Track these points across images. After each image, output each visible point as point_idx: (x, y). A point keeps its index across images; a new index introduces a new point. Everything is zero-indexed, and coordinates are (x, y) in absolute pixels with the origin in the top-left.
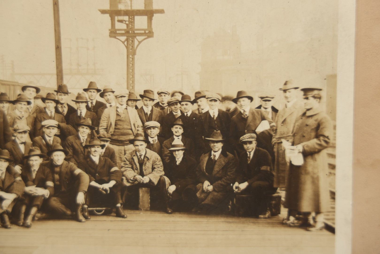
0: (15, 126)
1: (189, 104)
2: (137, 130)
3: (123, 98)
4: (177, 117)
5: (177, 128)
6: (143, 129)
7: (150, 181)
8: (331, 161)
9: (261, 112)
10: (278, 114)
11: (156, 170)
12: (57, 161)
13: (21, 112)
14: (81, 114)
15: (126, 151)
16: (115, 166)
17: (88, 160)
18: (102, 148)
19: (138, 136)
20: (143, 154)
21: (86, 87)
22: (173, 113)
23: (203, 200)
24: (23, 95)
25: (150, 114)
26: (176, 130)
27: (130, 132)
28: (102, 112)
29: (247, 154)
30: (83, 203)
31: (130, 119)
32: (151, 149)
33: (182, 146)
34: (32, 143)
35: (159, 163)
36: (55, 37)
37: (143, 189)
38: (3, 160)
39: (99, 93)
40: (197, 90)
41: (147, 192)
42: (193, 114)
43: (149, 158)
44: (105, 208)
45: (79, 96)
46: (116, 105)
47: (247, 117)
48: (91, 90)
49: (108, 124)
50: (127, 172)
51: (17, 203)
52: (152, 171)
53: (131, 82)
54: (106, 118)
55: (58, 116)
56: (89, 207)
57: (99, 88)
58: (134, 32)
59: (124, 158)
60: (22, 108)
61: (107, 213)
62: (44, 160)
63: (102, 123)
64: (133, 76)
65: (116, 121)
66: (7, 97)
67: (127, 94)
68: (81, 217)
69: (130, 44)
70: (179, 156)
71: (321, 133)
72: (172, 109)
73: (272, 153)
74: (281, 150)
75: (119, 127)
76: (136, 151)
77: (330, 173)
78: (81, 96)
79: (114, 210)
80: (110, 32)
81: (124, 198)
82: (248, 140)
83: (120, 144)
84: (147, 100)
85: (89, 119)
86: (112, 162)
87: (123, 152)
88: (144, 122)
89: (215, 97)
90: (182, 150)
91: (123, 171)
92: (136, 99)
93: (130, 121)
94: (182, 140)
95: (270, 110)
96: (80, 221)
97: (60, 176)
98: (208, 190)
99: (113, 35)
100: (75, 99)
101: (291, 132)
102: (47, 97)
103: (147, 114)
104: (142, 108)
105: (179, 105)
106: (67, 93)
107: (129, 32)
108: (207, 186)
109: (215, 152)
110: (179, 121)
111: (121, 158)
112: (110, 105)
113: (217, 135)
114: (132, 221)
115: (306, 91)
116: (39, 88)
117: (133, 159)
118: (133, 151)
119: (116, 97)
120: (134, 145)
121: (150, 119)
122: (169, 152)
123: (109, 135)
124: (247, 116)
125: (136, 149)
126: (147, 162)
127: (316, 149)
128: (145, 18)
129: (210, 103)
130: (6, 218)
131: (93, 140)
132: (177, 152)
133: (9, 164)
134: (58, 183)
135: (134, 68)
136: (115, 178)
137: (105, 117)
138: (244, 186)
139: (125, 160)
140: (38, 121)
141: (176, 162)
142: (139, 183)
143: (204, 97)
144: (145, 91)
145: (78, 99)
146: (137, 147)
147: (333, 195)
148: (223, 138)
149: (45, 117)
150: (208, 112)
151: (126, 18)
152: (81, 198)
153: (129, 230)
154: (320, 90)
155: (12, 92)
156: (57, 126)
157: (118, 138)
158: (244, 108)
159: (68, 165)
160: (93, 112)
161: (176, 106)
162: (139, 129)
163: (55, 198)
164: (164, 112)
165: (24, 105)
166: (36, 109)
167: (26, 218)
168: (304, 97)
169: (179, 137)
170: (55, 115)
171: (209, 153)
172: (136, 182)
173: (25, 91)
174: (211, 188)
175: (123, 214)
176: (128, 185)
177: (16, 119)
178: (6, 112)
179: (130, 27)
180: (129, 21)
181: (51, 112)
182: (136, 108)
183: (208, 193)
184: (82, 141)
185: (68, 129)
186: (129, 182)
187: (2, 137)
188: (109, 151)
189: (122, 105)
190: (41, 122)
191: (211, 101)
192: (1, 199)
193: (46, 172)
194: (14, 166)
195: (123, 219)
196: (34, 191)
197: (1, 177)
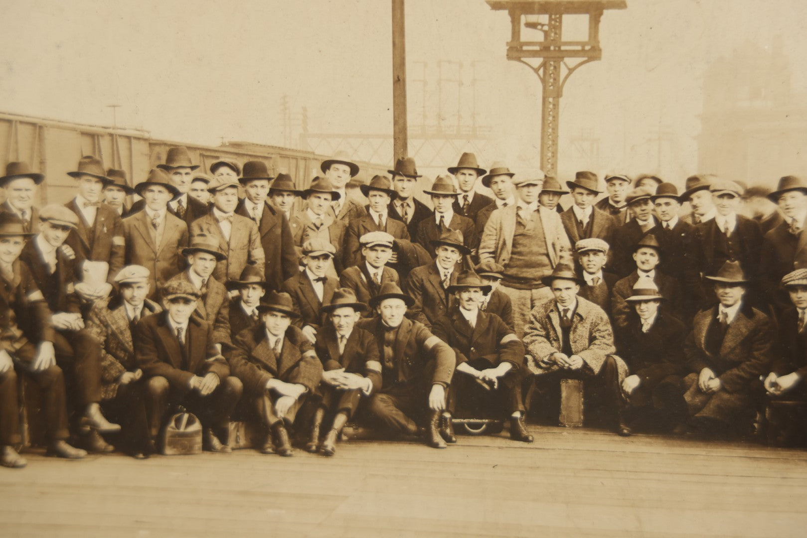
0: (305, 245)
1: (673, 202)
2: (558, 257)
3: (531, 189)
4: (645, 230)
5: (645, 253)
6: (571, 255)
7: (585, 364)
11: (597, 342)
12: (390, 319)
13: (319, 215)
14: (441, 221)
15: (535, 302)
16: (511, 331)
17: (455, 318)
18: (485, 294)
19: (561, 270)
20: (572, 307)
21: (455, 165)
22: (637, 223)
23: (698, 409)
24: (323, 179)
25: (588, 223)
26: (643, 258)
27: (545, 260)
28: (487, 217)
29: (797, 313)
30: (442, 408)
31: (544, 234)
32: (587, 298)
33: (654, 293)
34: (338, 279)
35: (605, 328)
36: (393, 58)
37: (570, 381)
38: (280, 314)
39: (481, 178)
40: (692, 174)
41: (578, 389)
42: (681, 225)
43: (584, 316)
44: (487, 421)
45: (440, 183)
46: (516, 202)
47: (800, 234)
48: (465, 171)
49: (498, 244)
50: (535, 344)
51: (306, 403)
52: (590, 345)
53: (550, 154)
54: (495, 231)
55: (394, 224)
56: (454, 417)
57: (481, 167)
58: (559, 47)
59: (529, 316)
60: (320, 206)
61: (492, 432)
62: (362, 316)
63: (484, 241)
64: (555, 143)
65: (515, 236)
66: (291, 184)
67: (541, 180)
68: (437, 438)
69: (550, 74)
70: (649, 314)
72: (635, 213)
75: (520, 249)
76: (555, 302)
78: (443, 183)
79: (507, 425)
80: (508, 48)
81: (527, 401)
82: (800, 282)
83: (523, 286)
84: (582, 194)
85: (458, 231)
86: (504, 323)
87: (529, 302)
88: (575, 240)
89: (730, 188)
90: (655, 300)
91: (527, 343)
92: (559, 190)
93: (545, 238)
94: (657, 280)
96: (436, 446)
97: (394, 349)
98: (709, 389)
99: (515, 54)
100: (430, 190)
102: (372, 183)
103: (581, 222)
104: (571, 209)
105: (651, 205)
106: (415, 176)
107: (549, 48)
108: (708, 379)
109: (727, 306)
110: (651, 238)
111: (523, 315)
112: (503, 202)
113: (731, 270)
114: (544, 449)
116: (358, 164)
117: (549, 317)
118: (551, 302)
119: (517, 185)
120: (551, 289)
121: (587, 233)
122: (626, 304)
123: (500, 267)
124: (799, 231)
125: (556, 297)
126: (579, 326)
129: (720, 201)
130: (284, 433)
131: (466, 277)
132: (643, 306)
133: (291, 323)
134: (390, 364)
135: (557, 126)
136: (510, 357)
137: (493, 227)
138: (788, 381)
139: (533, 319)
140: (352, 233)
141: (642, 325)
142: (562, 369)
143: (707, 188)
144: (580, 175)
145: (438, 190)
146: (558, 293)
148: (745, 277)
149: (369, 227)
150: (713, 222)
151: (544, 19)
152: (437, 397)
153: (538, 468)
155: (301, 173)
156: (391, 246)
157: (519, 273)
158: (793, 213)
159: (411, 328)
160: (466, 216)
161: (644, 207)
162: (563, 254)
163: (384, 396)
164: (618, 220)
165: (325, 199)
166: (350, 209)
167: (323, 436)
169: (649, 274)
170: (388, 222)
171: (712, 309)
172: (555, 368)
173: (327, 172)
174: (715, 384)
175: (525, 433)
176: (537, 372)
177: (308, 229)
178: (288, 215)
179: (552, 38)
180: (550, 25)
181: (380, 216)
182: (559, 209)
183: (709, 394)
184: (443, 278)
185: (413, 251)
186: (540, 367)
187: (279, 267)
188: (500, 300)
189: (529, 203)
190: (359, 236)
191: (722, 196)
192: (275, 395)
193: (367, 341)
194: (302, 328)
195: (525, 445)
196: (342, 380)
197: (274, 349)
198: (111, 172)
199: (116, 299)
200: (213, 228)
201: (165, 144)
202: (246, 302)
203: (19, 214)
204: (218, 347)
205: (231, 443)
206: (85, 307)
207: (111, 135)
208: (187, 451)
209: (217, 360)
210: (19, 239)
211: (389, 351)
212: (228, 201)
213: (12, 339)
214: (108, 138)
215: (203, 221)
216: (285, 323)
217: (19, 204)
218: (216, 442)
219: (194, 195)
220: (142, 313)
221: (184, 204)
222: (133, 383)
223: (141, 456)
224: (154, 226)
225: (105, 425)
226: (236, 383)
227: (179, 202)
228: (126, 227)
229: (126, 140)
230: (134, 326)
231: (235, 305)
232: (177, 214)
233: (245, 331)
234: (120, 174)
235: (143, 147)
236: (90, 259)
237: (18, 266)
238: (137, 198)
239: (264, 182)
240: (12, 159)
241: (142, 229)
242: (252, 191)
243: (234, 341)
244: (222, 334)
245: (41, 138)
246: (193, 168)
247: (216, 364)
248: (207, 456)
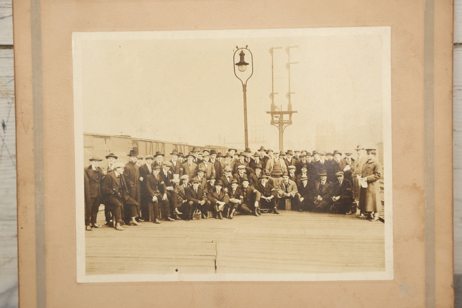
0: (225, 169)
1: (310, 157)
3: (277, 154)
4: (304, 163)
6: (287, 170)
7: (291, 195)
8: (382, 186)
9: (346, 161)
10: (354, 162)
11: (294, 190)
12: (245, 186)
13: (228, 162)
14: (257, 162)
15: (279, 181)
16: (273, 188)
17: (260, 185)
18: (267, 179)
19: (285, 173)
20: (287, 182)
21: (259, 149)
22: (302, 162)
23: (318, 205)
25: (291, 162)
26: (304, 170)
28: (267, 161)
29: (339, 182)
30: (258, 206)
31: (280, 165)
32: (291, 180)
33: (306, 178)
34: (233, 177)
35: (295, 186)
36: (245, 125)
37: (288, 199)
38: (219, 185)
39: (266, 152)
40: (314, 150)
42: (312, 162)
43: (290, 184)
45: (256, 153)
46: (274, 158)
47: (339, 164)
48: (262, 151)
49: (270, 167)
50: (279, 191)
51: (226, 206)
52: (292, 190)
53: (281, 146)
55: (246, 163)
57: (266, 149)
58: (283, 122)
59: (278, 184)
60: (228, 160)
61: (270, 212)
62: (239, 185)
63: (267, 167)
64: (282, 143)
65: (274, 165)
66: (221, 155)
67: (279, 152)
68: (257, 214)
69: (281, 128)
70: (305, 183)
71: (376, 172)
72: (301, 159)
73: (352, 182)
74: (356, 180)
75: (275, 168)
76: (284, 181)
77: (381, 192)
79: (273, 210)
80: (271, 122)
81: (278, 204)
82: (340, 175)
83: (276, 177)
84: (289, 155)
85: (260, 165)
86: (272, 186)
87: (277, 181)
88: (288, 166)
89: (323, 153)
90: (307, 180)
91: (277, 191)
92: (284, 154)
94: (307, 175)
95: (350, 160)
96: (256, 216)
97: (246, 193)
98: (320, 200)
99: (273, 123)
100: (254, 155)
101: (361, 171)
102: (240, 154)
103: (289, 162)
104: (287, 159)
105: (305, 157)
106: (250, 152)
107: (280, 122)
108: (319, 198)
109: (323, 181)
110: (305, 165)
111: (276, 184)
112: (271, 157)
113: (324, 172)
114: (282, 216)
115: (368, 150)
116: (237, 150)
117: (282, 184)
118: (282, 181)
119: (274, 153)
121: (290, 164)
122: (300, 181)
123: (271, 173)
126: (289, 186)
127: (374, 179)
128: (288, 115)
130: (221, 214)
131: (263, 175)
132: (304, 181)
134: (245, 197)
135: (283, 139)
136: (273, 194)
137: (268, 163)
138: (338, 198)
141: (304, 186)
142: (285, 196)
143: (317, 153)
144: (288, 151)
145: (255, 155)
146: (284, 179)
147: (383, 203)
148: (327, 174)
149: (240, 164)
150: (319, 161)
151: (279, 115)
152: (257, 204)
153: (281, 220)
154: (375, 150)
155: (224, 152)
156: (245, 168)
157: (275, 174)
158: (337, 159)
159: (250, 188)
160: (262, 161)
161: (303, 158)
162: (285, 169)
163: (244, 204)
164: (298, 161)
165: (229, 158)
166: (235, 160)
167: (230, 214)
168: (367, 153)
169: (305, 173)
170: (244, 163)
171: (320, 181)
172: (284, 196)
173: (230, 152)
174: (321, 199)
175: (277, 212)
176: (280, 197)
177: (225, 165)
178: (221, 162)
179: (281, 120)
180: (280, 117)
181: (242, 162)
182: (284, 159)
183: (320, 201)
184: (257, 176)
185: (250, 170)
186: (280, 196)
187: (219, 174)
188: (271, 181)
189: (277, 158)
190: (237, 167)
191: (321, 155)
192: (218, 205)
193: (240, 191)
194: (224, 189)
195: (278, 215)
196: (234, 201)
197: (218, 194)
198: (180, 153)
199: (181, 183)
200: (203, 166)
201: (192, 146)
202: (211, 183)
203: (159, 164)
204: (205, 193)
205: (208, 216)
206: (174, 185)
207: (180, 145)
208: (198, 219)
209: (205, 197)
210: (159, 169)
211: (245, 193)
212: (207, 159)
213: (157, 193)
214: (179, 145)
215: (201, 164)
216: (221, 187)
217: (159, 161)
218: (205, 216)
219: (199, 158)
220: (187, 186)
221: (197, 160)
222: (185, 202)
223: (187, 220)
224: (190, 165)
225: (179, 213)
226: (209, 202)
227: (196, 160)
228: (183, 166)
229: (183, 146)
230: (185, 189)
231: (209, 184)
232: (195, 162)
233: (211, 190)
234: (182, 154)
235: (187, 147)
236: (175, 174)
237: (158, 176)
238: (186, 159)
239: (215, 155)
240: (157, 151)
241: (187, 166)
242: (212, 157)
243: (209, 192)
244: (206, 190)
245: (164, 146)
246: (199, 152)
247: (204, 198)
248: (203, 219)
